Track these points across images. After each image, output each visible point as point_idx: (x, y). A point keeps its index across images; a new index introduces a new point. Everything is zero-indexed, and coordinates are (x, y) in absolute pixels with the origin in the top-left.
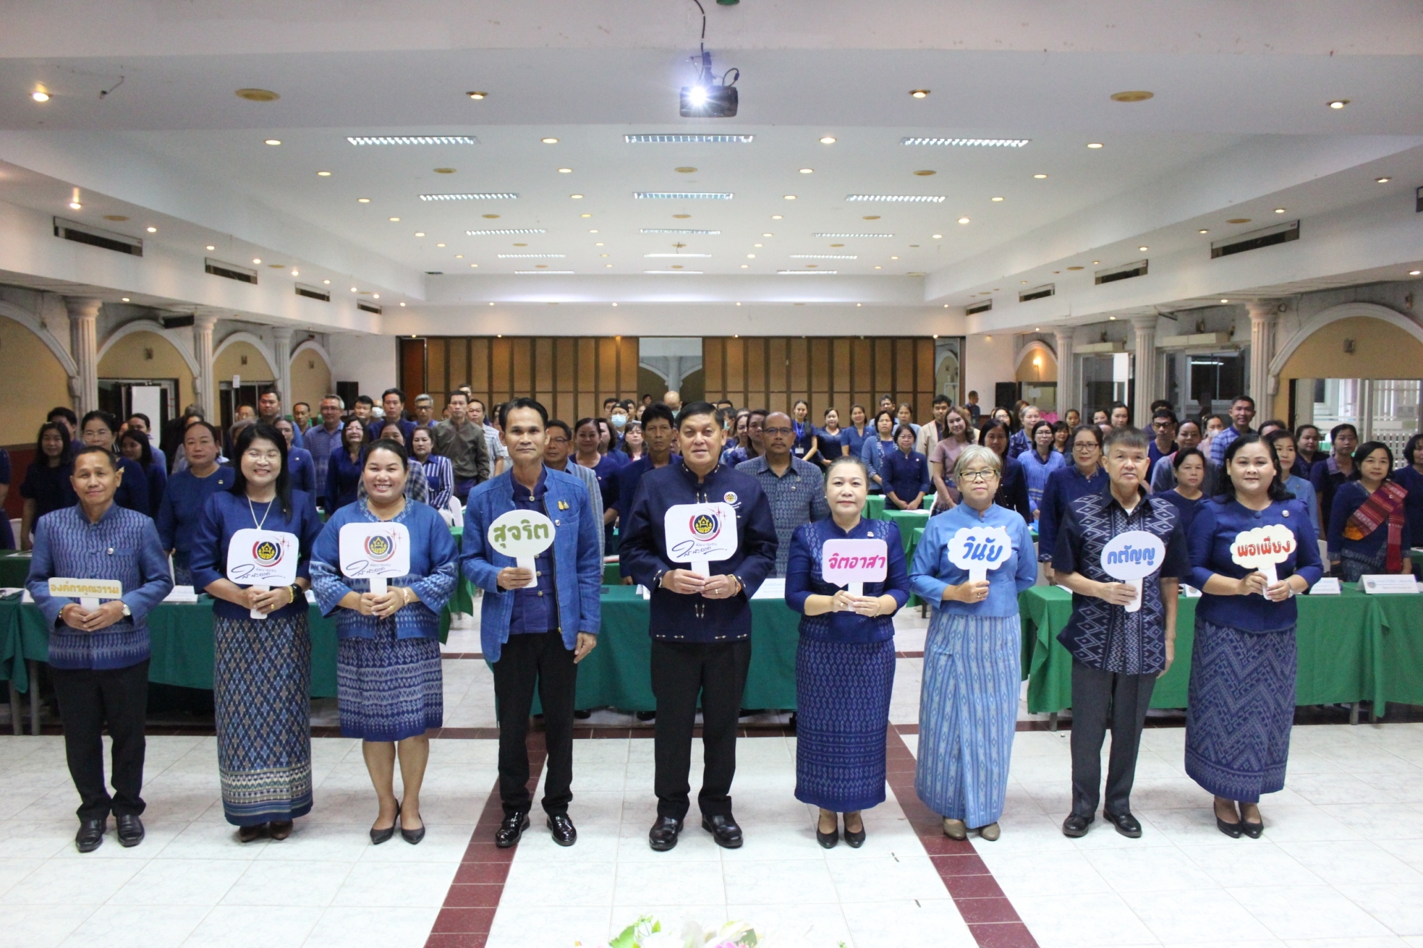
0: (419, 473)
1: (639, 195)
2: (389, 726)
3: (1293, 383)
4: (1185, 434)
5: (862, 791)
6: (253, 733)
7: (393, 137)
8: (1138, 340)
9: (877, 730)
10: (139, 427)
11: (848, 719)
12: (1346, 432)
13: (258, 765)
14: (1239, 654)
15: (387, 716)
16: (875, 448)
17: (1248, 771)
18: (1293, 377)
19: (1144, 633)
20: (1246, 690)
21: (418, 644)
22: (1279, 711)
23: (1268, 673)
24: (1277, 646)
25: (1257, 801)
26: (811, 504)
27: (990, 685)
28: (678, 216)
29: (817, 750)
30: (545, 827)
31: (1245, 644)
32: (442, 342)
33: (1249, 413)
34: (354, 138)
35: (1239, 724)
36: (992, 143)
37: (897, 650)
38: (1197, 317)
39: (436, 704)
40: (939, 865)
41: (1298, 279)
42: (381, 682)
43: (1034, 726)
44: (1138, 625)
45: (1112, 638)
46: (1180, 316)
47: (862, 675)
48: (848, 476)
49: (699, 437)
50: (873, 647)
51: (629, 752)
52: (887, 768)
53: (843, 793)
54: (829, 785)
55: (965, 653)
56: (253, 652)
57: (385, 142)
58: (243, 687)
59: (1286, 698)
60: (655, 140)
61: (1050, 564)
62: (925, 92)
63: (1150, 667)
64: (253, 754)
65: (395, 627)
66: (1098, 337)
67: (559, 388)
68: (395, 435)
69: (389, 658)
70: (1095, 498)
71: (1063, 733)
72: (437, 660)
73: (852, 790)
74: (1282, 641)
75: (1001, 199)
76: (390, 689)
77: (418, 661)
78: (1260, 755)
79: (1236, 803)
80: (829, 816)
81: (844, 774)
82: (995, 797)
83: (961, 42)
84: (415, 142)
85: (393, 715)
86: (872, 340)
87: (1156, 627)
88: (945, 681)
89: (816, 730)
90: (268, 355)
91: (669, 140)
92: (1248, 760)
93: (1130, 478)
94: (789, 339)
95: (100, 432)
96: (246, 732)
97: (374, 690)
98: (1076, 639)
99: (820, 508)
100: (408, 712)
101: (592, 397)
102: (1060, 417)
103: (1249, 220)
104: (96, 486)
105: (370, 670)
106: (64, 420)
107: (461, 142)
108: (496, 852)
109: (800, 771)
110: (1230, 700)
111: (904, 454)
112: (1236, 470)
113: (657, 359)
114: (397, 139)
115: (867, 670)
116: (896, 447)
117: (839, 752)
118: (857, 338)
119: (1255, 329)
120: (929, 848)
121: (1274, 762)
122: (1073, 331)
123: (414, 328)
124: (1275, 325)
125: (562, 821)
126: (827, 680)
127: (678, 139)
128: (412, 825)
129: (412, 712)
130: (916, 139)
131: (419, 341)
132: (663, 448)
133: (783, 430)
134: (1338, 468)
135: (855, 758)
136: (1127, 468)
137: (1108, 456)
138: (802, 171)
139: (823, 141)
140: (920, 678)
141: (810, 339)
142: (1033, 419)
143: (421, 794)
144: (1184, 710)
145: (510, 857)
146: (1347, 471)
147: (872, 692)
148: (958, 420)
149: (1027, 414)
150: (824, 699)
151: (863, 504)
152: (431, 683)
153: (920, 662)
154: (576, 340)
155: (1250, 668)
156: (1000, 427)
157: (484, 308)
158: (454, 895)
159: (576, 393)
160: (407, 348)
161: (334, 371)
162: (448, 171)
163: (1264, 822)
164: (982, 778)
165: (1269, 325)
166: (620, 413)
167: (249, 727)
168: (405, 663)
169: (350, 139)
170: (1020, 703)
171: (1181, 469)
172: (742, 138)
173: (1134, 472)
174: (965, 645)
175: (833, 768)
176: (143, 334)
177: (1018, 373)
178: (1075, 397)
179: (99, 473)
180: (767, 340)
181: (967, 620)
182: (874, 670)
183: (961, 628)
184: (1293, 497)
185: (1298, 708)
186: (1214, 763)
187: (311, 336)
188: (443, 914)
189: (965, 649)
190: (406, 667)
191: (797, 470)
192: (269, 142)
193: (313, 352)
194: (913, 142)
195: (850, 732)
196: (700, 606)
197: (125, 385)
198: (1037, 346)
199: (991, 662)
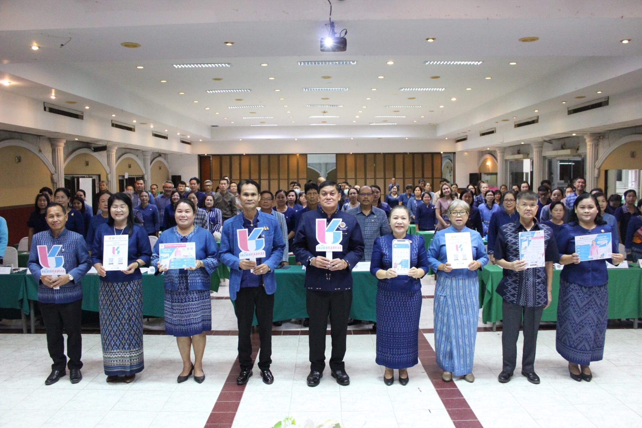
0: (205, 215)
1: (305, 89)
2: (185, 330)
3: (606, 172)
4: (554, 195)
5: (407, 359)
6: (112, 334)
7: (194, 64)
8: (534, 153)
9: (413, 331)
10: (81, 195)
11: (400, 327)
12: (631, 193)
13: (115, 348)
14: (580, 296)
15: (184, 325)
16: (413, 202)
17: (584, 350)
18: (607, 169)
19: (536, 287)
20: (583, 313)
21: (199, 293)
22: (599, 322)
23: (594, 305)
24: (598, 292)
25: (589, 364)
26: (381, 228)
27: (464, 310)
28: (323, 99)
29: (385, 341)
30: (259, 376)
31: (583, 291)
32: (219, 157)
33: (583, 185)
34: (176, 65)
35: (580, 329)
36: (465, 63)
37: (423, 295)
38: (562, 142)
39: (208, 320)
40: (440, 393)
41: (608, 123)
42: (181, 310)
43: (486, 329)
44: (533, 284)
45: (521, 289)
46: (554, 142)
47: (406, 307)
48: (400, 215)
49: (329, 196)
50: (411, 294)
51: (299, 341)
52: (419, 348)
53: (398, 361)
54: (391, 357)
55: (452, 295)
56: (113, 296)
57: (190, 67)
58: (108, 313)
59: (603, 316)
60: (312, 64)
61: (493, 255)
62: (433, 39)
63: (539, 303)
64: (113, 343)
65: (188, 285)
66: (516, 152)
67: (271, 177)
68: (194, 198)
69: (185, 299)
70: (512, 224)
71: (499, 332)
72: (209, 300)
73: (402, 359)
74: (600, 290)
75: (470, 89)
76: (185, 313)
77: (199, 300)
78: (590, 343)
79: (579, 366)
80: (389, 371)
81: (398, 352)
82: (468, 362)
83: (449, 15)
84: (204, 66)
85: (187, 325)
86: (413, 154)
87: (542, 285)
88: (443, 308)
89: (385, 331)
90: (140, 163)
91: (318, 63)
92: (584, 345)
93: (529, 215)
94: (375, 154)
95: (62, 197)
96: (110, 333)
97: (178, 313)
98: (504, 290)
99: (385, 230)
100: (194, 323)
101: (286, 181)
102: (499, 189)
103: (585, 97)
104: (57, 222)
105: (177, 304)
106: (47, 193)
107: (224, 66)
108: (237, 387)
109: (378, 350)
110: (575, 318)
111: (426, 205)
112: (579, 211)
113: (316, 164)
114: (195, 65)
115: (409, 304)
116: (422, 202)
117: (396, 342)
118: (406, 153)
119: (588, 147)
120: (436, 385)
121: (598, 347)
122: (504, 150)
123: (206, 151)
124: (598, 145)
125: (267, 373)
126: (390, 309)
127: (322, 63)
128: (199, 374)
129: (196, 323)
130: (431, 62)
131: (208, 157)
132: (314, 203)
133: (368, 194)
134: (627, 210)
135: (403, 344)
136: (527, 210)
137: (518, 205)
138: (379, 77)
139: (388, 63)
140: (433, 308)
141: (385, 154)
142: (485, 189)
143: (203, 360)
144: (555, 322)
145: (243, 389)
146: (632, 212)
147: (411, 314)
148: (447, 189)
149: (483, 187)
150: (389, 318)
151: (407, 228)
152: (205, 310)
153: (432, 300)
154: (279, 156)
155: (585, 303)
156: (469, 192)
157: (237, 142)
158: (217, 407)
159: (279, 179)
160: (203, 160)
161: (170, 171)
162: (219, 79)
163: (593, 375)
164: (462, 353)
165: (595, 145)
166: (297, 188)
167: (111, 331)
168: (193, 301)
169: (175, 66)
170: (479, 318)
171: (553, 211)
172: (351, 62)
173: (531, 212)
174: (451, 291)
175: (393, 349)
176: (85, 155)
177: (480, 169)
178: (506, 179)
179: (58, 215)
180: (365, 155)
181: (452, 280)
182: (412, 304)
183: (449, 284)
184: (606, 223)
185: (609, 321)
186: (569, 346)
187: (160, 155)
188: (212, 415)
189: (451, 293)
190: (193, 303)
191: (375, 213)
192: (138, 67)
193: (161, 162)
194: (430, 63)
195: (401, 333)
196: (328, 274)
197: (76, 177)
198: (488, 156)
199: (464, 299)
